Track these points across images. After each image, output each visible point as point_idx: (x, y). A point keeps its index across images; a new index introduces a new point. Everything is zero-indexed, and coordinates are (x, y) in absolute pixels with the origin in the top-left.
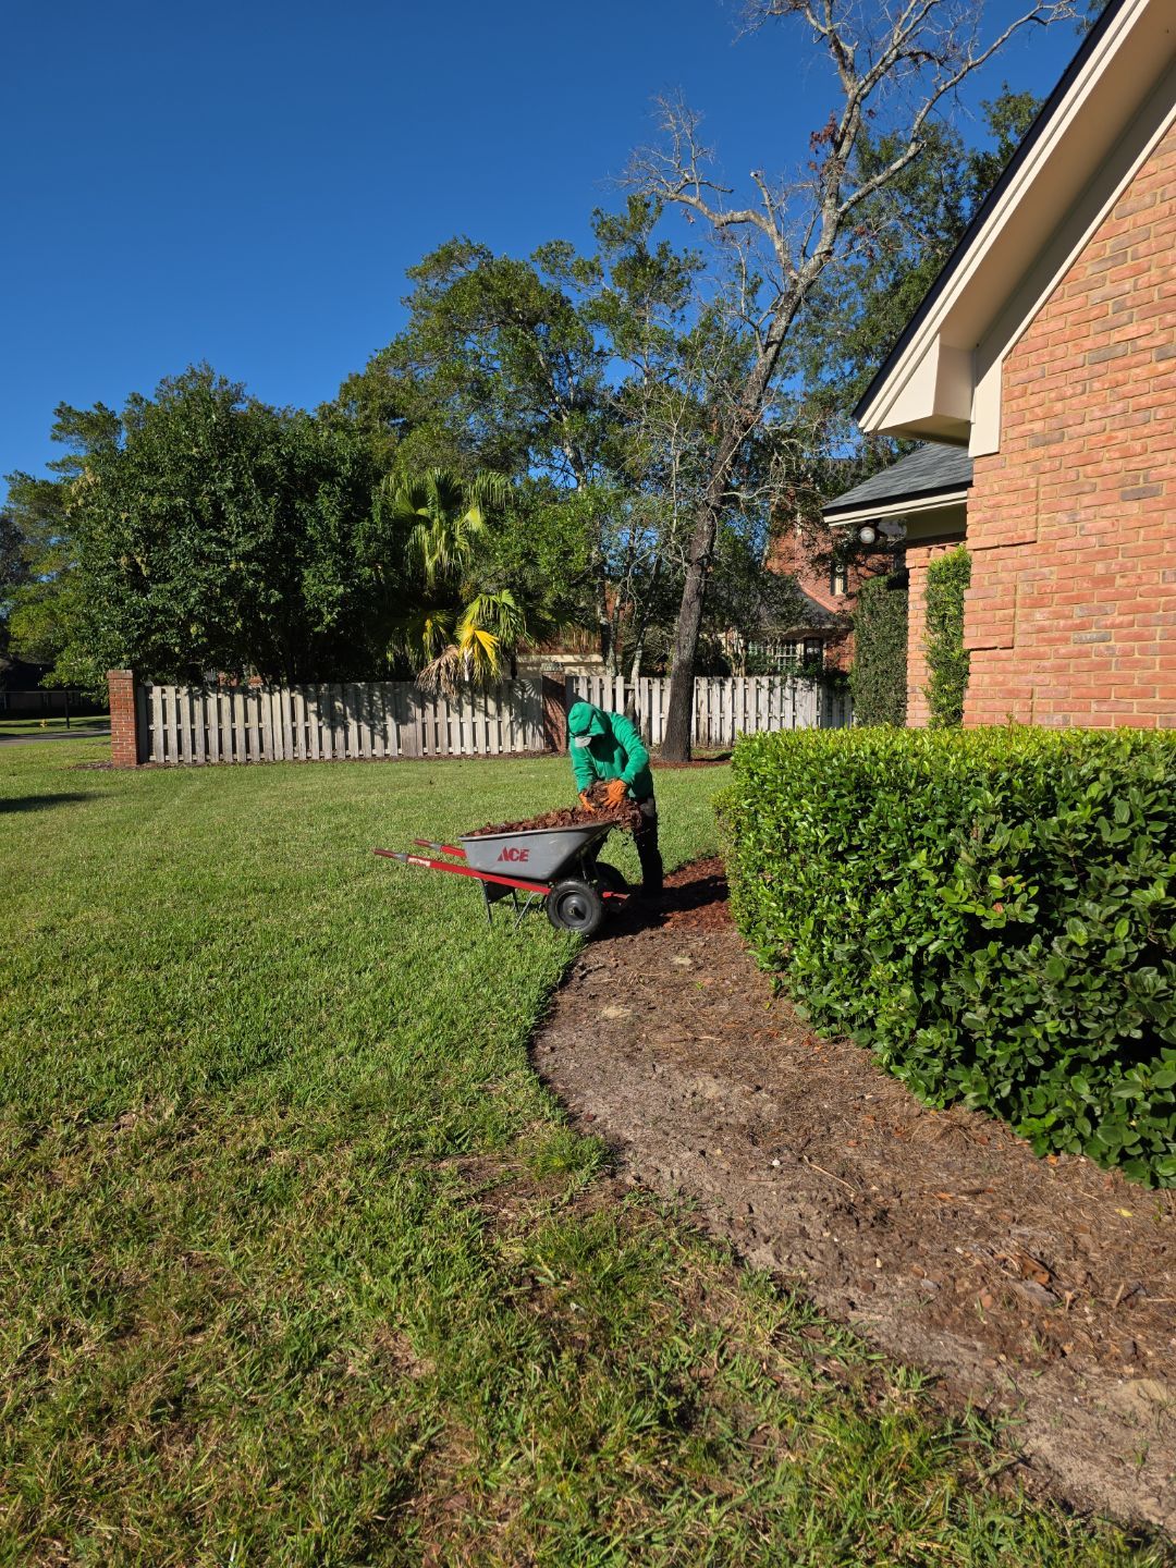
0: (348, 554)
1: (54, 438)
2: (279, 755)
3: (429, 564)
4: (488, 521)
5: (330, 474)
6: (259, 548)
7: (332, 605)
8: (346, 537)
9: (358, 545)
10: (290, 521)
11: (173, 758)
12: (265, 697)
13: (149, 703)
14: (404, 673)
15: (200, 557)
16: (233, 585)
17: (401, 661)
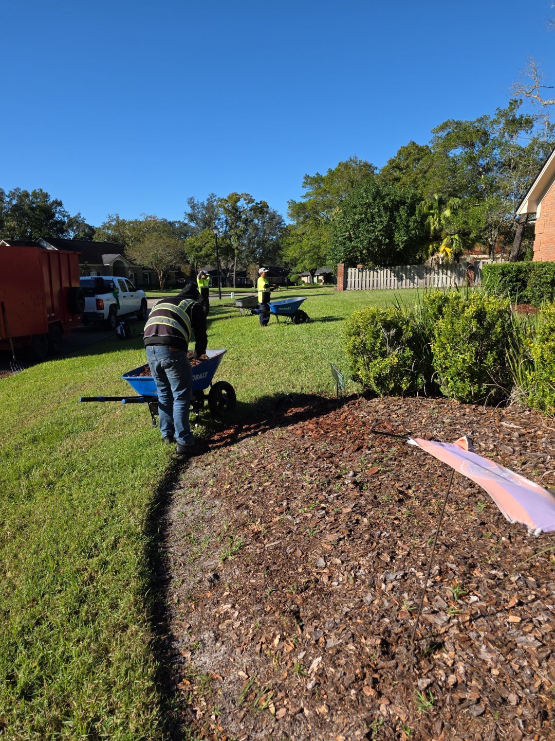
0: (408, 227)
1: (303, 187)
2: (382, 288)
3: (432, 228)
4: (452, 213)
5: (404, 203)
6: (384, 227)
7: (402, 243)
8: (408, 221)
9: (411, 223)
10: (392, 219)
11: (353, 289)
12: (379, 271)
13: (347, 273)
14: (421, 261)
15: (368, 231)
16: (376, 239)
17: (421, 258)
